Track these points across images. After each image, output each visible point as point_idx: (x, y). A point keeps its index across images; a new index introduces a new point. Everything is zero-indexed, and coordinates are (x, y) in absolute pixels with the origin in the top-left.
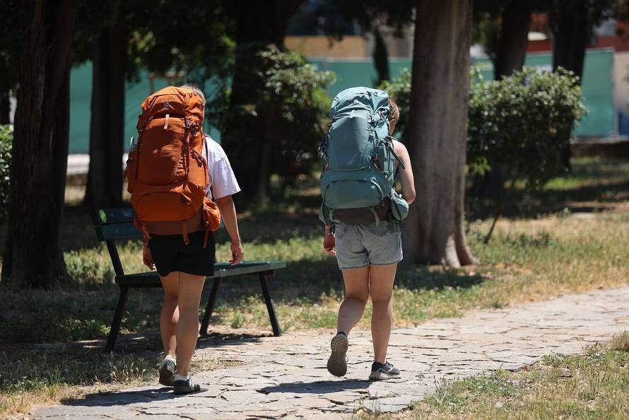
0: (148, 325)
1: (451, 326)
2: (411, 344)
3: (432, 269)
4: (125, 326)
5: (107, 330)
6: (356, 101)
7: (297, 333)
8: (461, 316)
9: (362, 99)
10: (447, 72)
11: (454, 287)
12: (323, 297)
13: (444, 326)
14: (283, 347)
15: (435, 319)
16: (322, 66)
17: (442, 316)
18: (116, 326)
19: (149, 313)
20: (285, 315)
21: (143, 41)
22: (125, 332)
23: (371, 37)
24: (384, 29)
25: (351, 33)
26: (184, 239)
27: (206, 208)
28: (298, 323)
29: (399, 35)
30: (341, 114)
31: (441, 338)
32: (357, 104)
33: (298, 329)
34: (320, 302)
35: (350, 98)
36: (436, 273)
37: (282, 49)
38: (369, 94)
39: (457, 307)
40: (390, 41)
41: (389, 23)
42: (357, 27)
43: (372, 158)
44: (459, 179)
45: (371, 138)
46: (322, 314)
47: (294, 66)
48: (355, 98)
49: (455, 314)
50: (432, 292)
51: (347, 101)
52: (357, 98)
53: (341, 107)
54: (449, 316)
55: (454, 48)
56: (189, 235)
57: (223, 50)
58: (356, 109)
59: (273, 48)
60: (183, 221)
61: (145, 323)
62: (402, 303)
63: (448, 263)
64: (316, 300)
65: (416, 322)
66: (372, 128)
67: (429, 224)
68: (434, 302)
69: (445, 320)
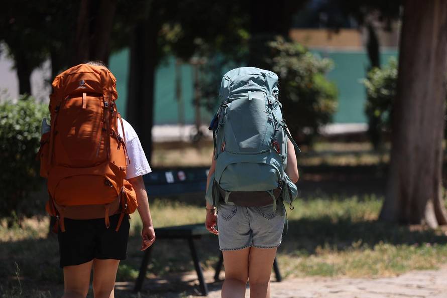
0: (171, 271)
1: (428, 277)
2: (393, 291)
3: (413, 228)
4: (151, 271)
5: (135, 274)
6: (251, 82)
7: (296, 280)
8: (437, 269)
9: (257, 80)
10: (428, 60)
11: (432, 244)
12: (319, 249)
13: (421, 278)
14: (284, 291)
15: (415, 271)
16: (323, 55)
17: (421, 268)
18: (143, 271)
19: (171, 260)
20: (286, 264)
21: (171, 32)
22: (151, 276)
23: (365, 31)
24: (377, 24)
25: (347, 26)
26: (106, 221)
27: (126, 190)
28: (297, 272)
29: (388, 29)
30: (238, 95)
31: (419, 287)
32: (253, 85)
33: (297, 276)
34: (316, 254)
35: (244, 78)
36: (416, 232)
37: (288, 40)
38: (264, 75)
39: (434, 261)
40: (381, 35)
41: (381, 19)
42: (353, 22)
43: (272, 141)
44: (437, 153)
45: (269, 121)
46: (318, 264)
47: (298, 55)
48: (251, 79)
49: (432, 267)
50: (412, 248)
51: (242, 81)
52: (252, 79)
53: (235, 87)
54: (427, 269)
55: (435, 41)
56: (110, 217)
57: (238, 40)
58: (252, 90)
59: (280, 39)
60: (107, 204)
61: (167, 269)
62: (385, 257)
63: (427, 224)
64: (312, 252)
65: (398, 272)
66: (270, 110)
67: (410, 190)
68: (414, 256)
69: (423, 272)
